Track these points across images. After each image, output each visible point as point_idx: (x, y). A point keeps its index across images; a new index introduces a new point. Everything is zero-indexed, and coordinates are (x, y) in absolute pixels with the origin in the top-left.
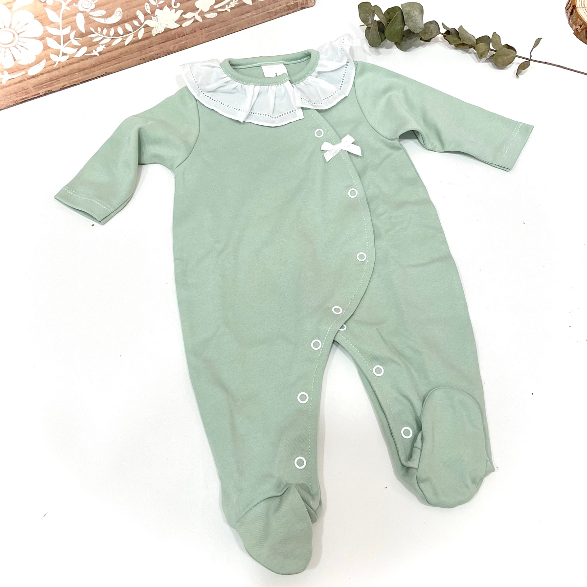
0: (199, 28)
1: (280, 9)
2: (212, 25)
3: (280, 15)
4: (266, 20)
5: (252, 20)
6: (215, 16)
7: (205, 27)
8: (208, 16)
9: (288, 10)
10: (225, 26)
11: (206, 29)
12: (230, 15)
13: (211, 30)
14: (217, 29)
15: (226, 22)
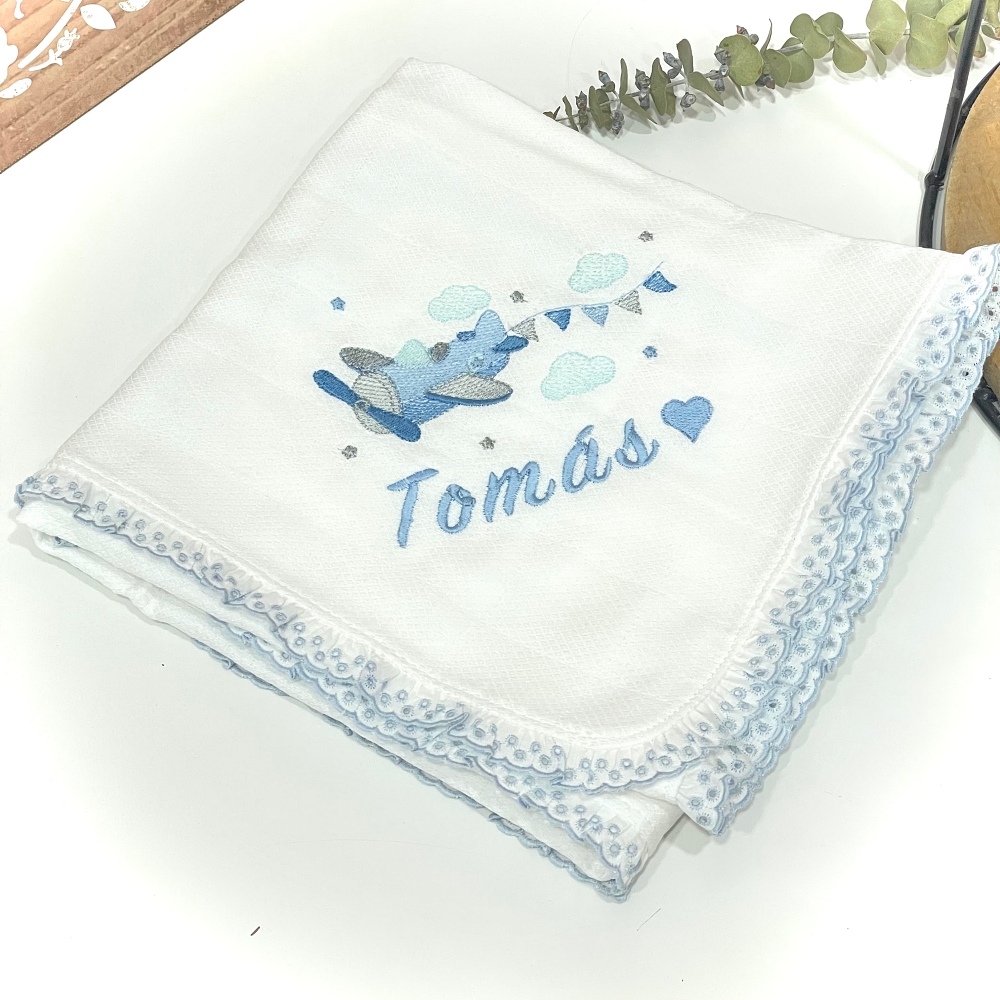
1: (192, 14)
2: (23, 111)
3: (195, 28)
4: (161, 54)
5: (124, 67)
6: (25, 89)
7: (7, 122)
8: (7, 93)
9: (213, 10)
10: (59, 103)
11: (11, 128)
12: (63, 75)
13: (23, 126)
14: (38, 117)
15: (58, 93)
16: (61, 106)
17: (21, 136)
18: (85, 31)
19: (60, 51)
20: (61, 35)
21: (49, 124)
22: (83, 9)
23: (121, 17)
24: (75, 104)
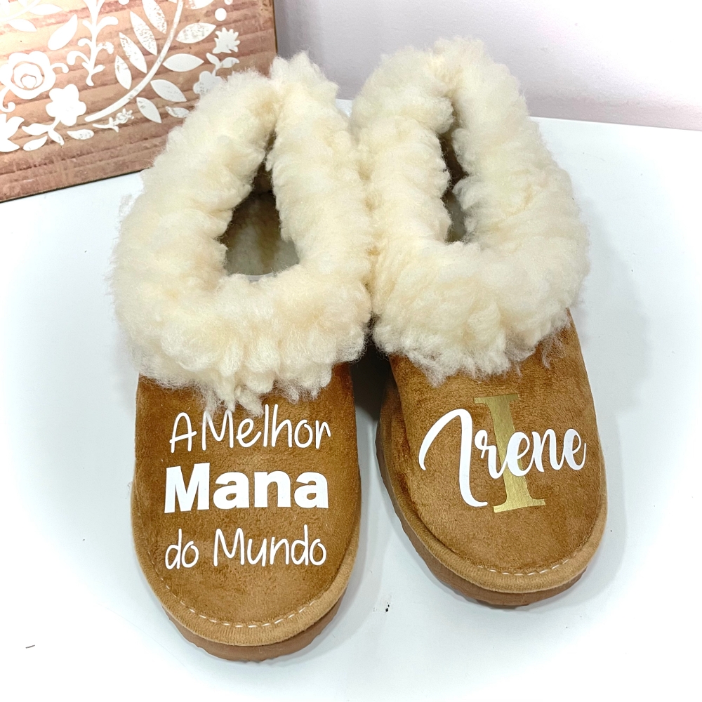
0: (60, 155)
2: (85, 152)
6: (88, 137)
7: (70, 154)
8: (74, 134)
10: (112, 157)
11: (74, 160)
12: (118, 139)
13: (84, 162)
14: (96, 161)
15: (112, 150)
16: (115, 160)
17: (82, 168)
18: (139, 116)
19: (117, 122)
20: (120, 110)
21: (103, 169)
22: (139, 99)
23: (166, 117)
24: (124, 164)
